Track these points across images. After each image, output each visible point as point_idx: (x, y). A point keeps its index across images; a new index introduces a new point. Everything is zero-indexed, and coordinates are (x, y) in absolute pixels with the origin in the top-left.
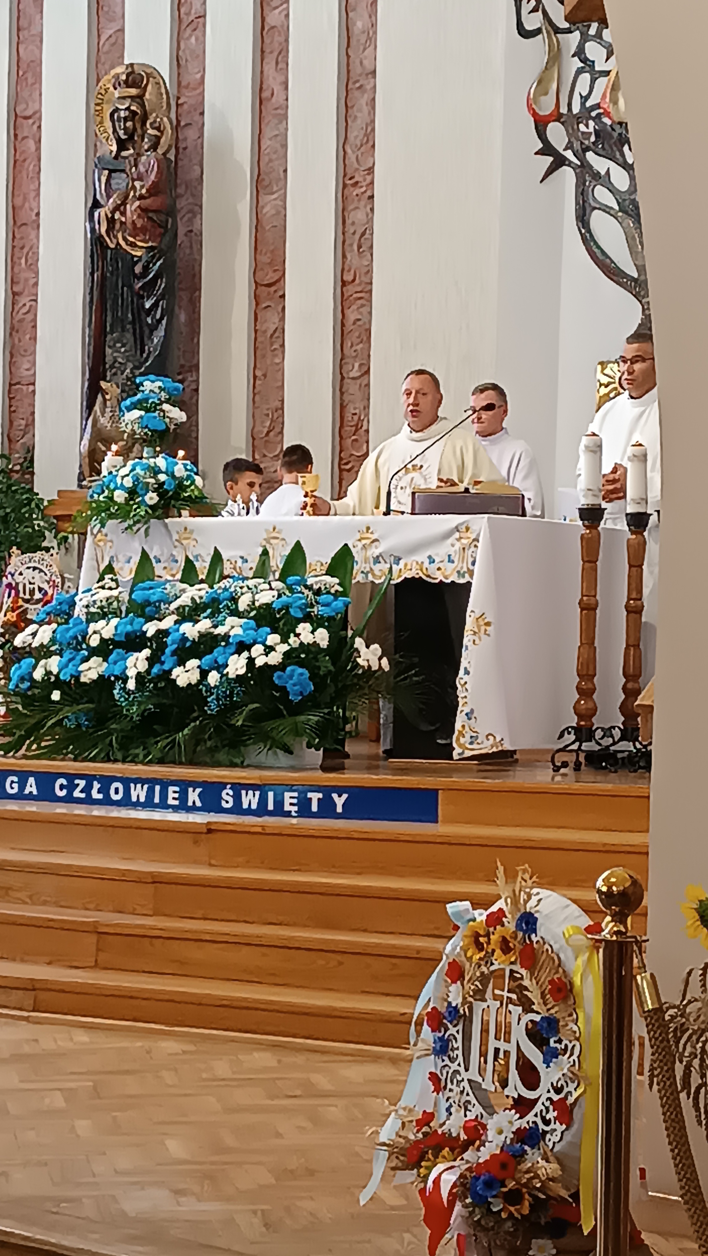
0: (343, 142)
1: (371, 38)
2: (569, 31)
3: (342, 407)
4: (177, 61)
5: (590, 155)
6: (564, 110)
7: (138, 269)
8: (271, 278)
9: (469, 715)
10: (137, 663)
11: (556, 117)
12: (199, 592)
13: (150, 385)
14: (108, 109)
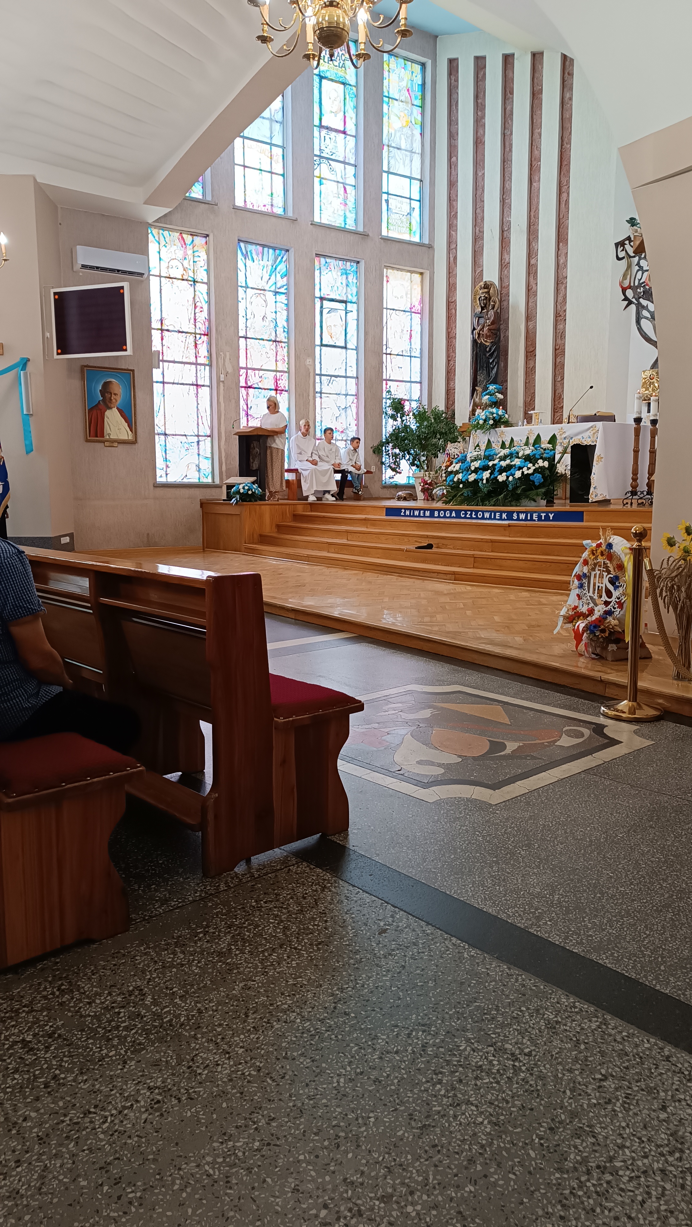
0: (556, 302)
1: (566, 266)
2: (634, 257)
3: (555, 391)
4: (501, 279)
5: (641, 300)
6: (633, 285)
7: (488, 349)
8: (532, 349)
9: (595, 488)
10: (486, 474)
11: (630, 287)
12: (506, 451)
13: (492, 387)
14: (478, 297)
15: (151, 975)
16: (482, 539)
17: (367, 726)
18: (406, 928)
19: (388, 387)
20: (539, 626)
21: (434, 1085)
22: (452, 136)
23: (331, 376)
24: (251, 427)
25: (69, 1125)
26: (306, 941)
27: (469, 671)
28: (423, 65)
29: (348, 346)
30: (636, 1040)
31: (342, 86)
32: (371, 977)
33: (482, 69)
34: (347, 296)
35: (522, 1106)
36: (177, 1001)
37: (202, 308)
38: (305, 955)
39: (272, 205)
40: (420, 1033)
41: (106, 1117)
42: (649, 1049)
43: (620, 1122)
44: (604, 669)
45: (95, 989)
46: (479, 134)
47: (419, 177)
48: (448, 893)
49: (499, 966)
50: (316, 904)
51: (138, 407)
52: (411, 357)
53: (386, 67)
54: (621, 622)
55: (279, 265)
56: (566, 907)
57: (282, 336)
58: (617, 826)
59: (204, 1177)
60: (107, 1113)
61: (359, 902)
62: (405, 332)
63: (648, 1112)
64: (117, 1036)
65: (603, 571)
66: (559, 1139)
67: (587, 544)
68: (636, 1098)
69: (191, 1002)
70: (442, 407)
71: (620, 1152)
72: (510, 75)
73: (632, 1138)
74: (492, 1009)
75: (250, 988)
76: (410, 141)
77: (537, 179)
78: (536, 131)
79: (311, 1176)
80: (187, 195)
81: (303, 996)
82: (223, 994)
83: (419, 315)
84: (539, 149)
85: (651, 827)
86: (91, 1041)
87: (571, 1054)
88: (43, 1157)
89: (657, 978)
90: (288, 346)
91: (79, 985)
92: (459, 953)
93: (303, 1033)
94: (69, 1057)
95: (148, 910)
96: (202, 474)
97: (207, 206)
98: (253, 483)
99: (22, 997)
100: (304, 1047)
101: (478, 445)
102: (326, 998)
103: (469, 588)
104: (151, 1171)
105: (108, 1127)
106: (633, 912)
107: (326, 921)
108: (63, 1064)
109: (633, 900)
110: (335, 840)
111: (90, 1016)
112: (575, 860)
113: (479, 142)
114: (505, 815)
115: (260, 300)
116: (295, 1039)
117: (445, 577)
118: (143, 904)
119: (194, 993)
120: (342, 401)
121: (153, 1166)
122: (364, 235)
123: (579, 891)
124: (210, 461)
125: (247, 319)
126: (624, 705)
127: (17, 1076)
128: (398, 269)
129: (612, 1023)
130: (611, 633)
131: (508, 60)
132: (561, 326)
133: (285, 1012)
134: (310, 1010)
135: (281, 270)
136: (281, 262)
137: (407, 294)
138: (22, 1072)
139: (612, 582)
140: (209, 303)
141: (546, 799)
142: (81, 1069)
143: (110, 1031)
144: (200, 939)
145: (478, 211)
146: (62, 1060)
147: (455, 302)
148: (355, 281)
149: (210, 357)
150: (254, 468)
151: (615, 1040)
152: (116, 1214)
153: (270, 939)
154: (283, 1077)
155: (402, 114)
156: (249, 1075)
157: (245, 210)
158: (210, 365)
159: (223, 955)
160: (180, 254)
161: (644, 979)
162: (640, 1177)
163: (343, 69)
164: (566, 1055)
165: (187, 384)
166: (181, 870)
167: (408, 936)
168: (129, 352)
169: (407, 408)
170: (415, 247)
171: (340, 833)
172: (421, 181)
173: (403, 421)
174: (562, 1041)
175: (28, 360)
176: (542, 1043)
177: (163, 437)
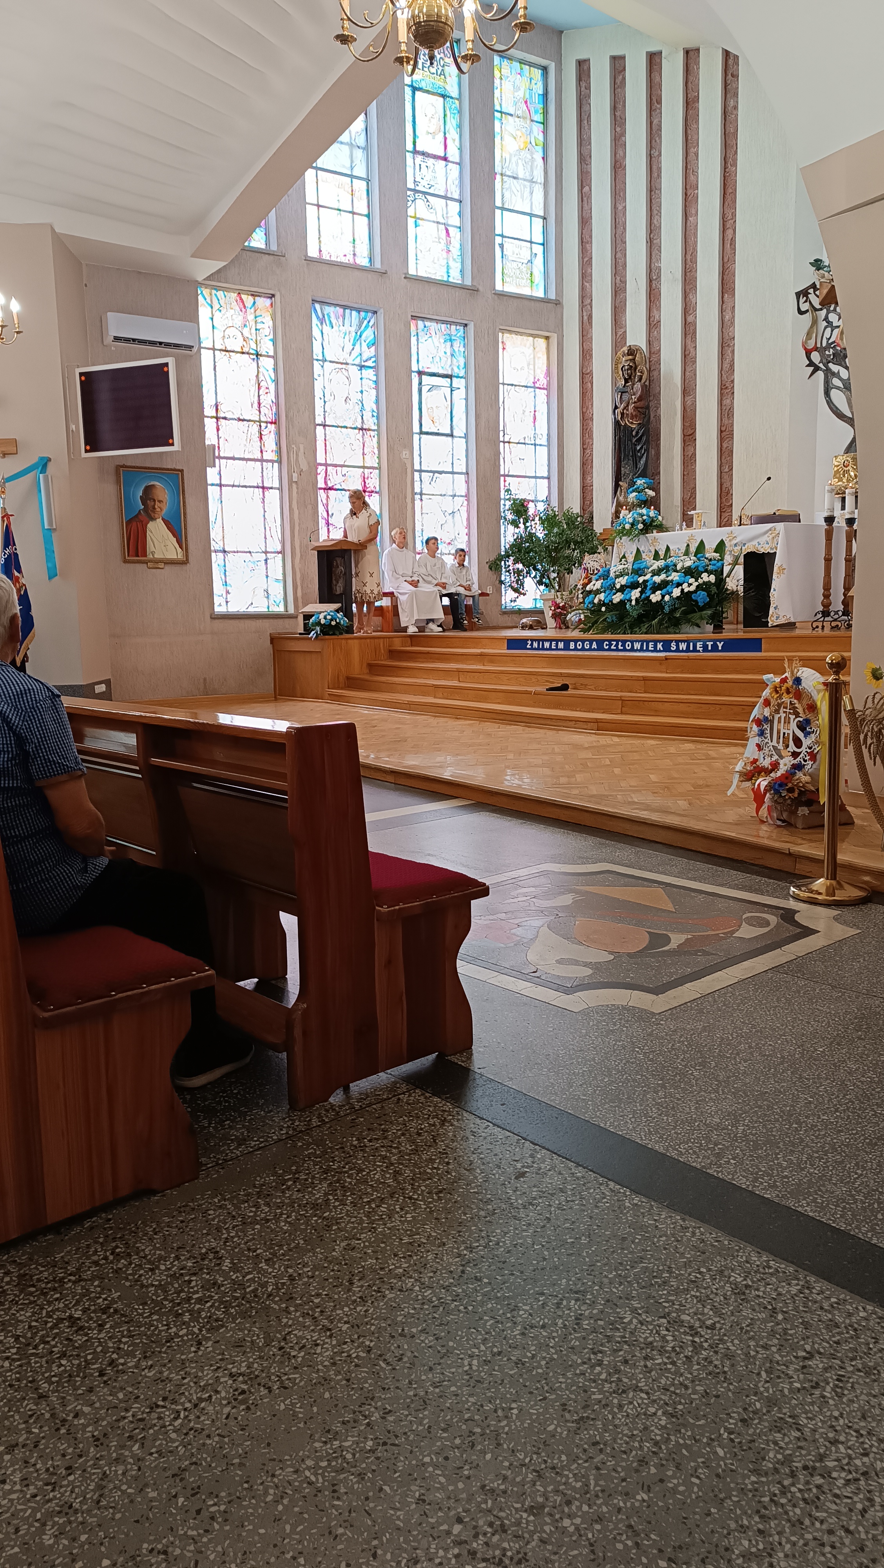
0: (721, 370)
1: (733, 324)
2: (821, 309)
3: (721, 485)
4: (649, 343)
5: (831, 365)
6: (819, 345)
7: (634, 433)
8: (690, 432)
9: (775, 608)
10: (635, 594)
11: (816, 349)
12: (661, 563)
13: (640, 482)
14: (620, 366)
15: (229, 1233)
16: (632, 677)
17: (491, 917)
18: (549, 1170)
19: (507, 484)
20: (707, 786)
21: (593, 1367)
22: (584, 159)
23: (434, 472)
24: (333, 540)
25: (132, 1422)
26: (423, 1188)
27: (619, 845)
28: (545, 69)
29: (455, 434)
30: (848, 1307)
31: (442, 99)
32: (507, 1233)
33: (621, 71)
34: (452, 369)
35: (705, 1391)
36: (263, 1265)
37: (267, 388)
38: (423, 1206)
39: (354, 255)
40: (573, 1302)
41: (178, 1412)
42: (865, 1319)
43: (832, 1411)
44: (793, 839)
45: (158, 1252)
46: (618, 156)
47: (542, 214)
48: (602, 1125)
49: (671, 1217)
50: (435, 1141)
51: (188, 517)
52: (535, 445)
53: (497, 74)
54: (815, 778)
55: (364, 330)
56: (753, 1141)
57: (370, 423)
58: (815, 1037)
59: (305, 1485)
60: (180, 1407)
61: (489, 1138)
62: (527, 413)
63: (867, 1399)
64: (189, 1311)
65: (790, 713)
66: (754, 1434)
67: (768, 680)
68: (851, 1380)
69: (280, 1267)
70: (576, 509)
71: (833, 1449)
72: (657, 79)
73: (847, 1430)
74: (663, 1271)
75: (354, 1248)
76: (529, 167)
77: (694, 212)
78: (692, 150)
79: (440, 1483)
80: (246, 244)
81: (422, 1257)
82: (320, 1256)
83: (545, 392)
84: (695, 173)
85: (859, 1038)
86: (155, 1317)
87: (765, 1326)
88: (101, 1462)
89: (873, 1229)
90: (378, 435)
91: (138, 1248)
92: (618, 1201)
93: (423, 1304)
94: (129, 1337)
95: (222, 1152)
96: (271, 601)
97: (272, 257)
98: (337, 611)
99: (67, 1263)
100: (425, 1321)
101: (624, 557)
102: (451, 1260)
103: (616, 739)
104: (237, 1478)
105: (182, 1425)
106: (840, 1147)
107: (448, 1163)
108: (122, 1346)
109: (842, 1131)
110: (456, 1061)
111: (153, 1285)
112: (764, 1082)
113: (618, 167)
114: (671, 1027)
115: (341, 377)
116: (412, 1311)
117: (586, 727)
118: (215, 1145)
119: (283, 1255)
120: (448, 504)
121: (240, 1473)
122: (473, 290)
123: (770, 1121)
124: (281, 585)
125: (325, 402)
126: (820, 883)
127: (64, 1362)
128: (517, 333)
129: (818, 1287)
130: (801, 793)
131: (654, 60)
132: (728, 401)
133: (399, 1277)
134: (432, 1274)
135: (367, 337)
136: (366, 327)
137: (529, 364)
138: (70, 1356)
139: (802, 727)
140: (276, 381)
141: (724, 1005)
142: (145, 1352)
143: (179, 1304)
144: (288, 1188)
145: (619, 255)
146: (120, 1341)
147: (591, 373)
148: (462, 349)
149: (279, 452)
150: (338, 593)
151: (822, 1308)
152: (195, 1533)
153: (377, 1187)
154: (400, 1360)
155: (519, 133)
156: (357, 1357)
157: (319, 261)
158: (280, 462)
159: (319, 1207)
160: (238, 320)
161: (857, 1231)
162: (859, 1480)
163: (442, 77)
164: (760, 1328)
165: (250, 487)
166: (261, 1102)
167: (553, 1181)
168: (177, 447)
169: (531, 511)
170: (538, 304)
171: (461, 1052)
172: (544, 218)
173: (526, 528)
174: (754, 1310)
175: (49, 460)
176: (729, 1313)
177: (221, 555)
